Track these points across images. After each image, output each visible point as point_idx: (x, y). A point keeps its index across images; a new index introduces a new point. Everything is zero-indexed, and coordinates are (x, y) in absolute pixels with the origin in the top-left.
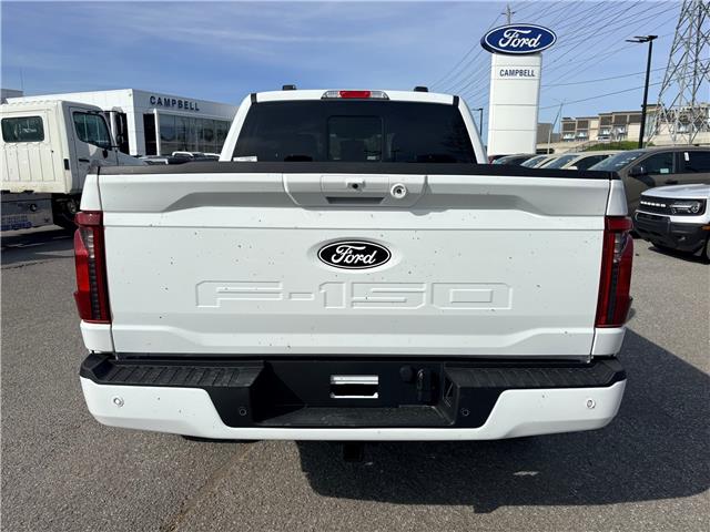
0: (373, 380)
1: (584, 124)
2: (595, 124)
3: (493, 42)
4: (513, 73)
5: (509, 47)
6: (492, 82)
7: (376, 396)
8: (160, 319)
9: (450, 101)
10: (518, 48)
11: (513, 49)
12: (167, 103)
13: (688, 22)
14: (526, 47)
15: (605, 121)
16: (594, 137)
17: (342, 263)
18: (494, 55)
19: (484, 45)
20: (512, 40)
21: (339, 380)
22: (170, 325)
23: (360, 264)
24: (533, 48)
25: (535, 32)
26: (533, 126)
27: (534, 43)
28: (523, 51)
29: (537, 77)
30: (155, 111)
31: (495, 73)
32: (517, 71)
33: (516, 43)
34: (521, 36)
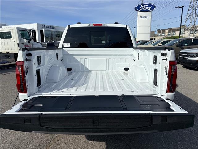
1: (164, 31)
2: (167, 31)
3: (138, 8)
4: (143, 17)
5: (142, 10)
9: (125, 26)
10: (145, 10)
12: (47, 27)
13: (193, 2)
14: (147, 10)
15: (170, 30)
18: (138, 12)
19: (135, 9)
20: (143, 8)
24: (149, 10)
25: (150, 5)
26: (149, 32)
27: (149, 8)
28: (146, 11)
29: (150, 18)
30: (43, 29)
31: (138, 17)
32: (145, 17)
33: (144, 9)
34: (146, 7)
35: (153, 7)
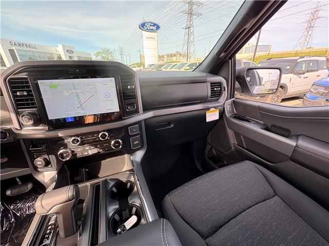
1: (163, 56)
2: (166, 57)
3: (142, 27)
4: (149, 38)
5: (147, 29)
6: (144, 42)
10: (150, 30)
12: (19, 45)
14: (152, 30)
15: (168, 56)
16: (166, 60)
18: (143, 31)
19: (140, 28)
20: (148, 27)
24: (154, 30)
25: (155, 25)
27: (154, 28)
29: (156, 39)
30: (14, 48)
31: (144, 38)
32: (151, 38)
34: (151, 26)
35: (158, 27)
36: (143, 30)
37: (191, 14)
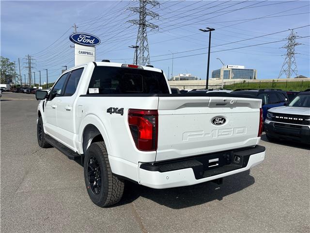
0: (217, 160)
3: (75, 38)
4: (84, 53)
5: (82, 42)
6: (76, 56)
7: (217, 164)
8: (172, 147)
10: (86, 43)
11: (84, 43)
13: (140, 42)
14: (89, 43)
17: (217, 124)
18: (76, 45)
19: (71, 39)
20: (83, 39)
21: (210, 161)
22: (175, 148)
23: (221, 124)
24: (91, 44)
27: (92, 42)
28: (88, 44)
29: (94, 55)
31: (76, 52)
32: (86, 52)
33: (85, 41)
34: (87, 38)
35: (97, 41)
36: (75, 43)
37: (143, 24)
